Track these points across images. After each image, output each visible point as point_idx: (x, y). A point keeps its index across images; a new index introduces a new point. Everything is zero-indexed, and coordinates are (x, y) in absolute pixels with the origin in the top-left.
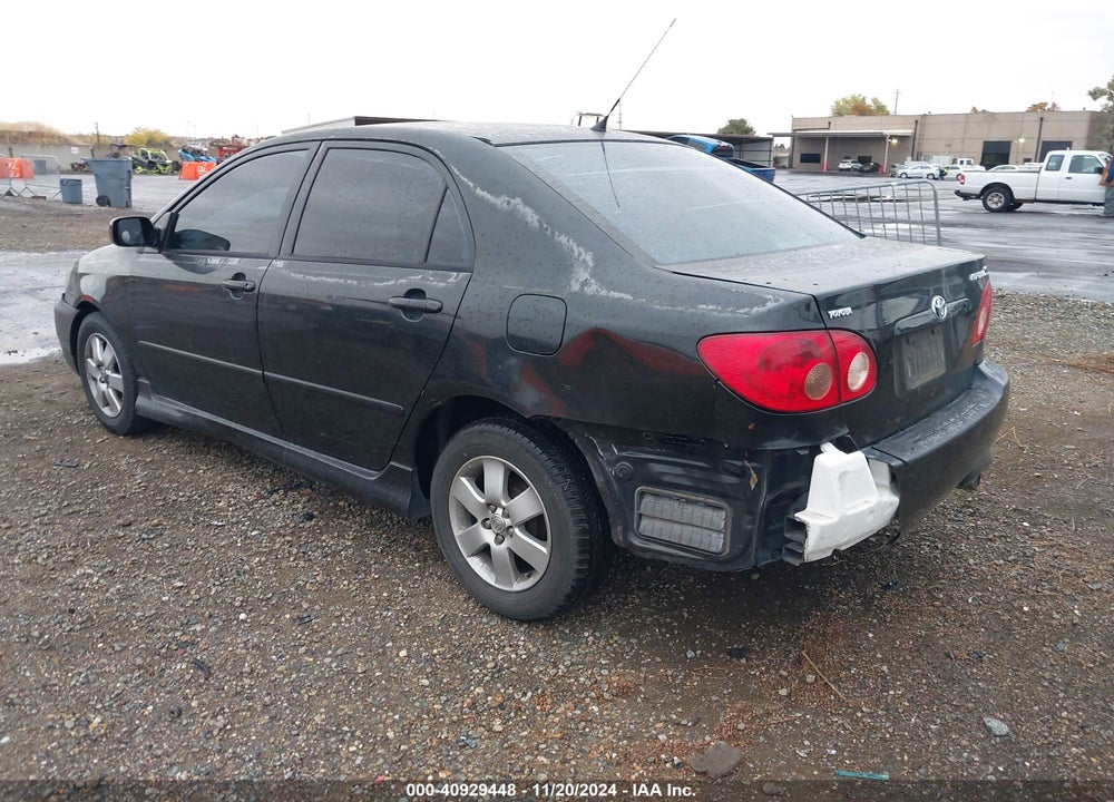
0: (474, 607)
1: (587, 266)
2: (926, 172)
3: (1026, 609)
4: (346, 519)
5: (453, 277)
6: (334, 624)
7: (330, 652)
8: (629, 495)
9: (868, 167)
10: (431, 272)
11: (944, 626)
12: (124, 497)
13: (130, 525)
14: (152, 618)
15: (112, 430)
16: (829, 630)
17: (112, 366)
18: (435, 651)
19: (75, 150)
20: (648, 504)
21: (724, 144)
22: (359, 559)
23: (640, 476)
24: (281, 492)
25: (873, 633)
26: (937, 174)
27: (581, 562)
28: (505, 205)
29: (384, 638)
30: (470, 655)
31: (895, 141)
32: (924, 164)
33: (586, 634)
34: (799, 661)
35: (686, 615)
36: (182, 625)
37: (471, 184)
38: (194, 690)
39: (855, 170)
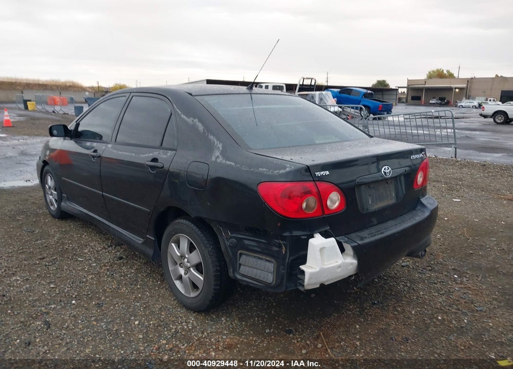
0: (176, 304)
1: (219, 149)
2: (471, 105)
3: (440, 318)
4: (136, 260)
5: (170, 153)
6: (112, 308)
7: (105, 320)
8: (235, 254)
9: (443, 102)
10: (162, 150)
11: (396, 324)
12: (46, 246)
13: (44, 258)
14: (36, 301)
15: (54, 216)
16: (338, 323)
17: (54, 188)
18: (151, 323)
19: (87, 93)
20: (244, 259)
21: (369, 92)
22: (135, 279)
23: (239, 246)
24: (114, 246)
25: (359, 326)
26: (477, 105)
27: (216, 285)
28: (191, 121)
29: (131, 315)
30: (167, 325)
31: (457, 90)
32: (471, 101)
33: (223, 319)
34: (318, 337)
35: (273, 312)
36: (46, 305)
37: (180, 112)
38: (40, 334)
39: (437, 104)
